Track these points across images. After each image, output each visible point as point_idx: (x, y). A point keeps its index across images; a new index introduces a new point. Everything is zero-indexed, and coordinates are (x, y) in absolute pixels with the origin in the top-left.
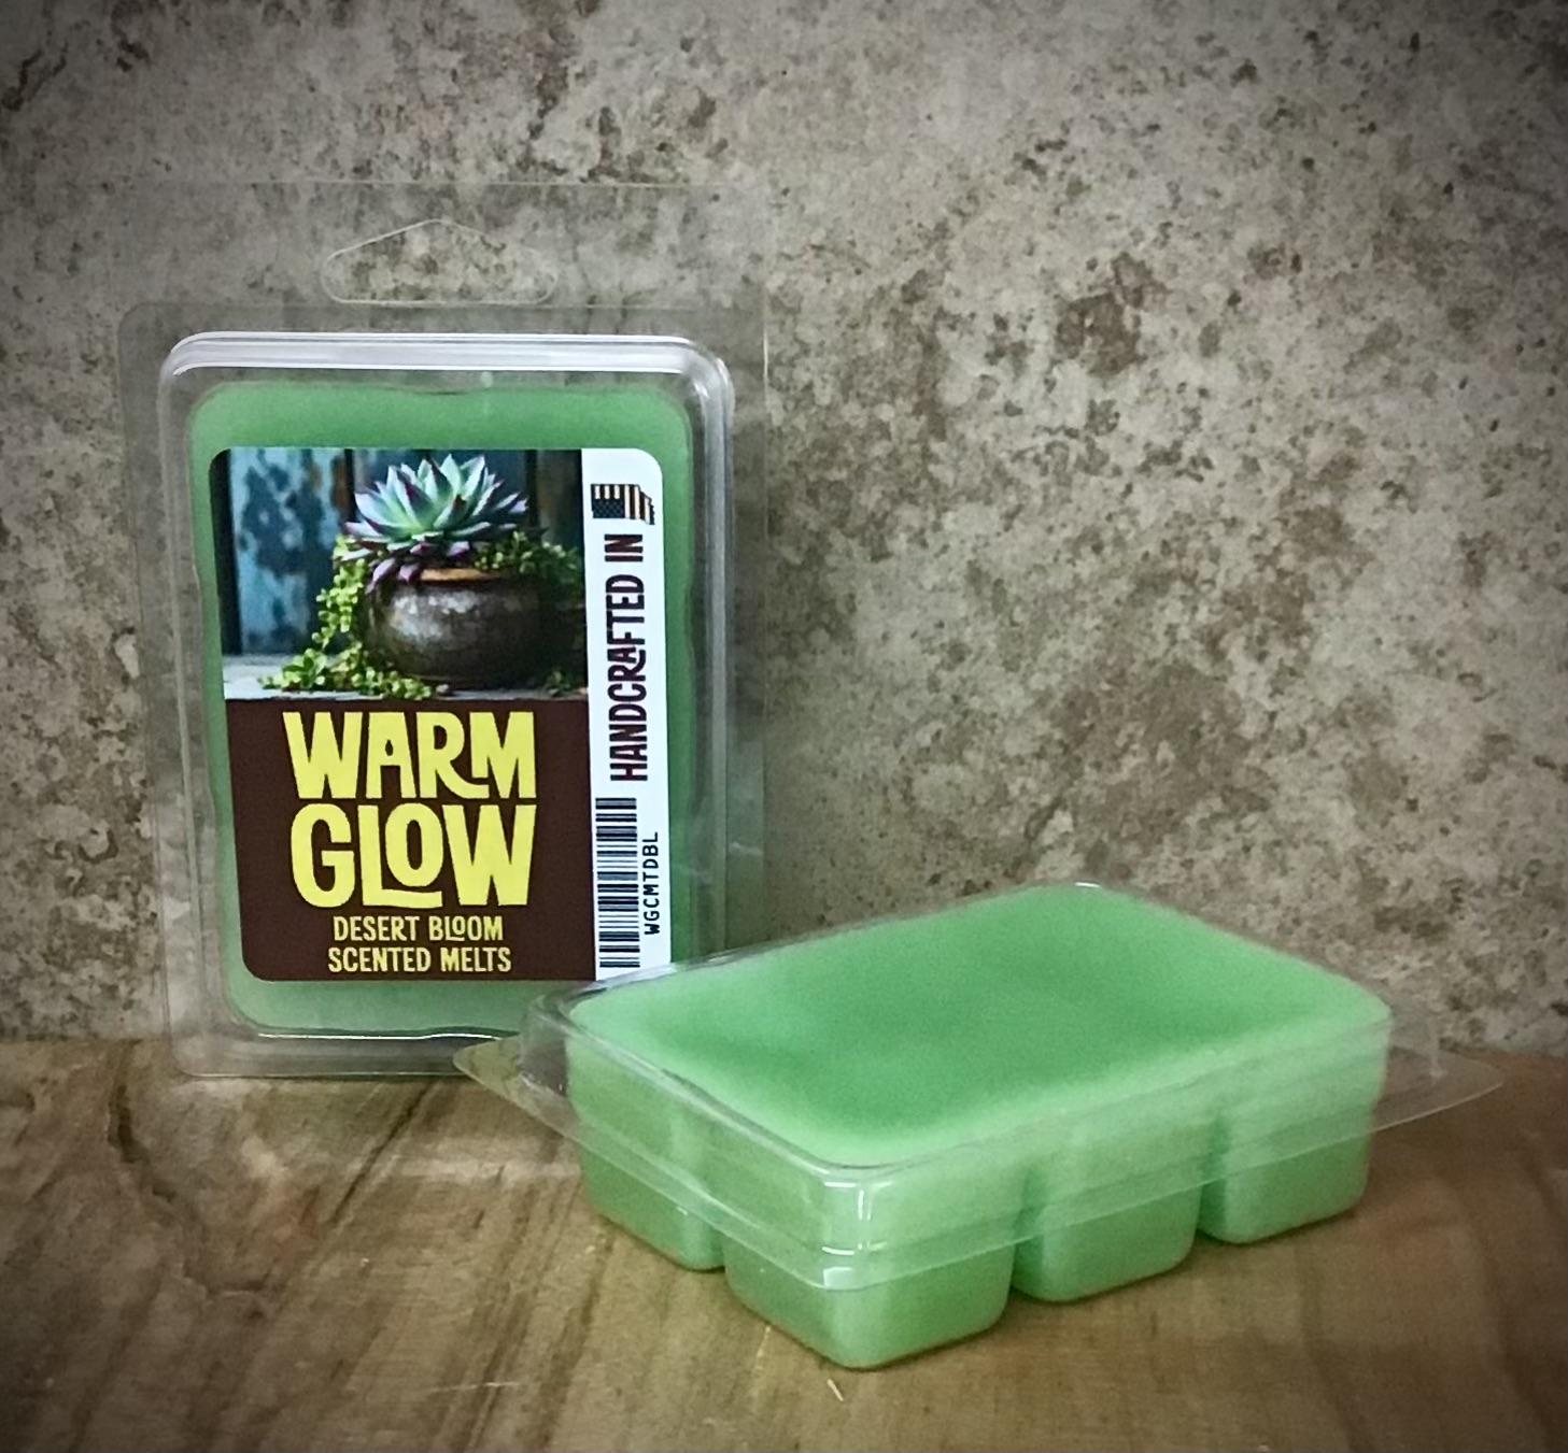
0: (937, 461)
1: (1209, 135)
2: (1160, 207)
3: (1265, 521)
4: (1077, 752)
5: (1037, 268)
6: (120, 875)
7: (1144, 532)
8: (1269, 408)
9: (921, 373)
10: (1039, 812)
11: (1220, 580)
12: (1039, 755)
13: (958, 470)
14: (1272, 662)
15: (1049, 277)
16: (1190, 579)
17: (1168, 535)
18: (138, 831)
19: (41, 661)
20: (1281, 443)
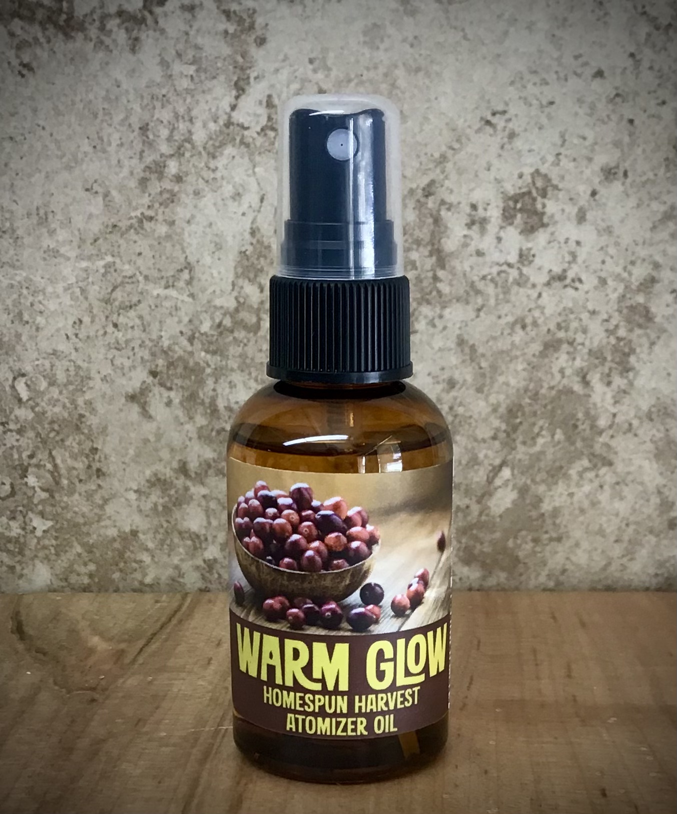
0: (441, 281)
1: (580, 107)
2: (554, 145)
3: (610, 311)
4: (514, 436)
5: (492, 178)
6: (17, 507)
7: (547, 318)
8: (612, 250)
9: (433, 234)
10: (494, 468)
11: (587, 343)
13: (451, 285)
14: (614, 386)
15: (498, 181)
16: (571, 343)
17: (559, 319)
18: (26, 483)
20: (619, 270)
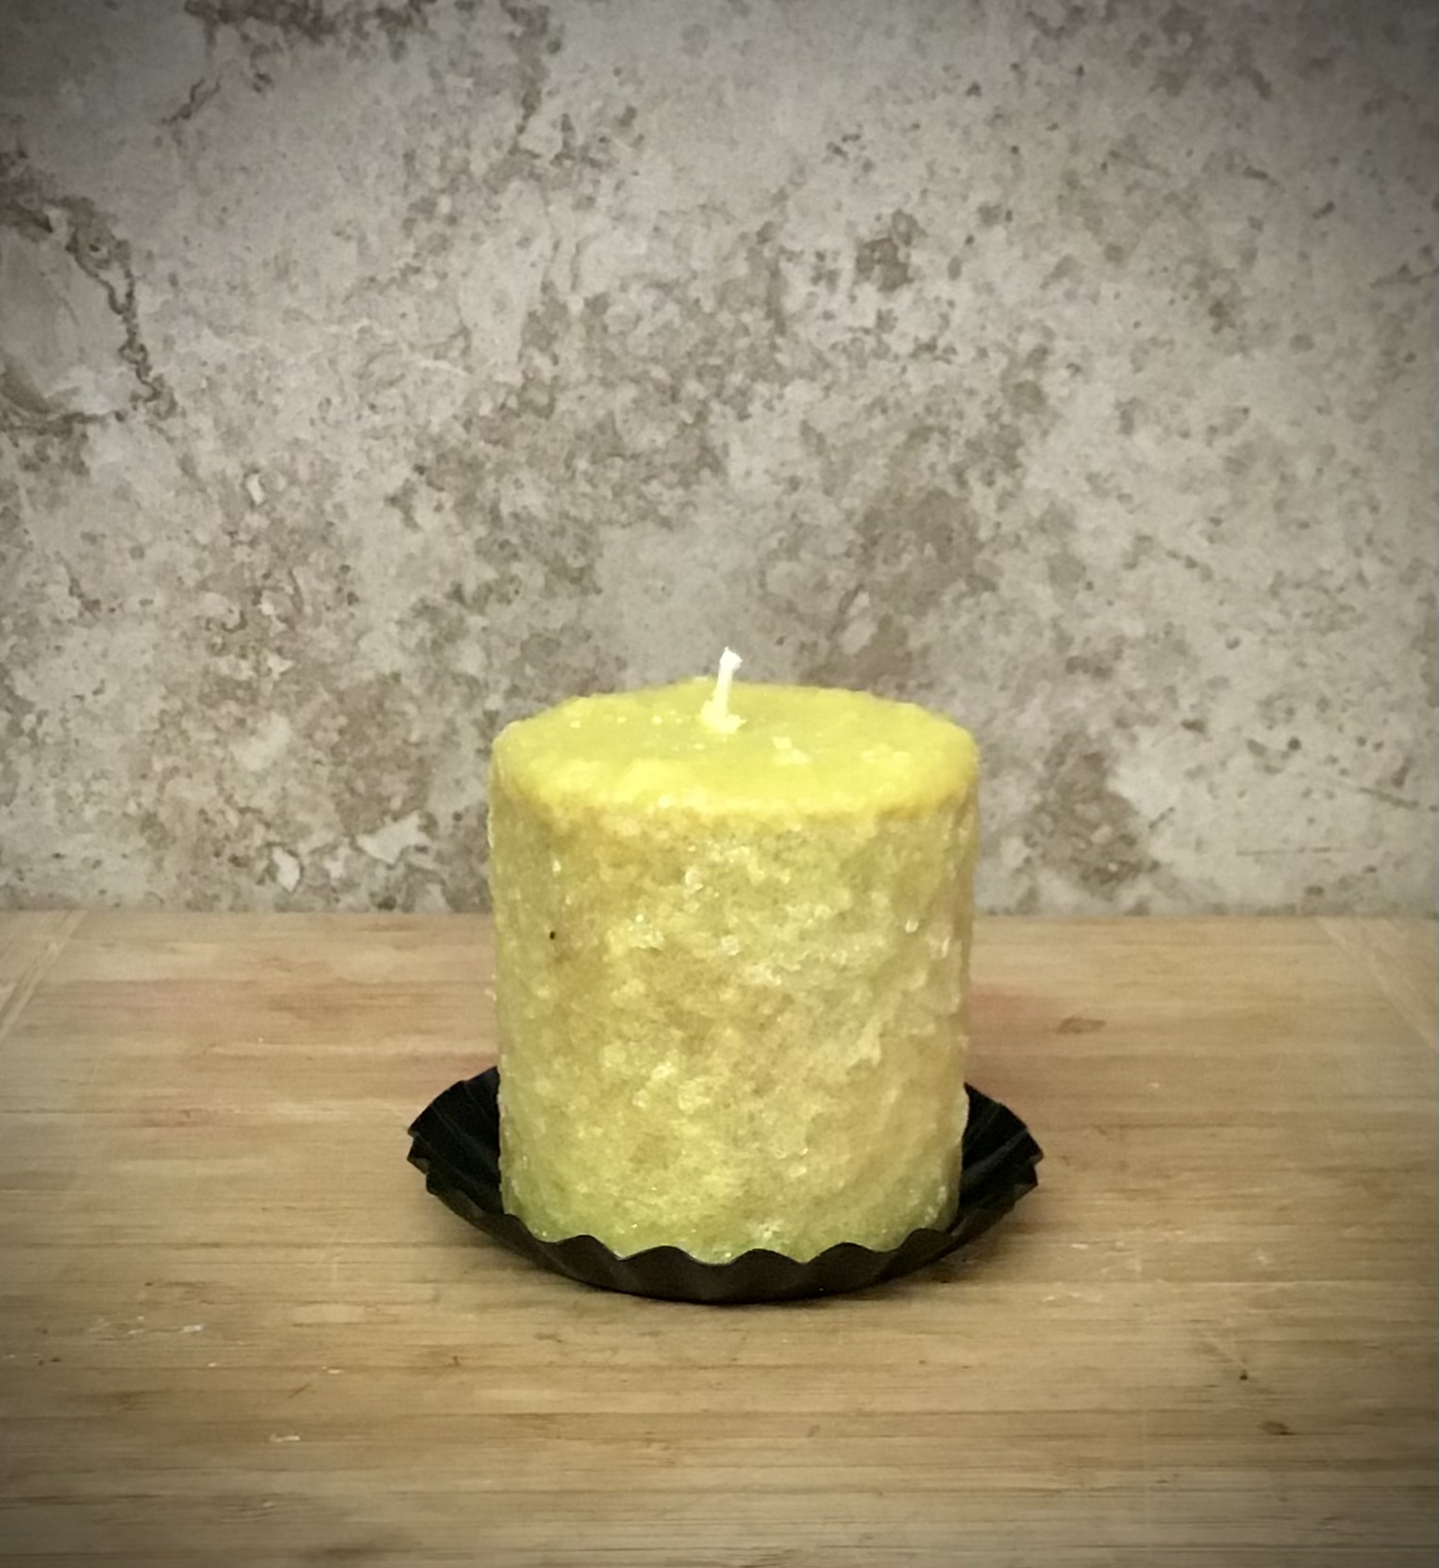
0: (780, 351)
1: (952, 132)
2: (921, 179)
3: (992, 390)
4: (873, 552)
5: (843, 220)
6: (248, 641)
7: (914, 399)
8: (992, 313)
9: (770, 290)
10: (848, 593)
11: (964, 432)
12: (848, 554)
13: (793, 356)
14: (998, 486)
15: (851, 225)
16: (944, 431)
17: (930, 401)
18: (260, 612)
19: (197, 493)
20: (1002, 337)
